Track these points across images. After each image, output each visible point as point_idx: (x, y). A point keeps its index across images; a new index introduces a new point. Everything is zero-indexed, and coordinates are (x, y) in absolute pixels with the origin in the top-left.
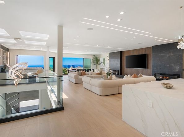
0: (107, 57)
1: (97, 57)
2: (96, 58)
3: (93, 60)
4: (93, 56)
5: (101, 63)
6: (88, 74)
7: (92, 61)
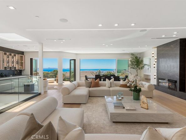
0: (153, 55)
1: (138, 56)
2: (136, 57)
3: (131, 61)
4: (131, 56)
5: (143, 67)
6: (105, 86)
7: (130, 63)
